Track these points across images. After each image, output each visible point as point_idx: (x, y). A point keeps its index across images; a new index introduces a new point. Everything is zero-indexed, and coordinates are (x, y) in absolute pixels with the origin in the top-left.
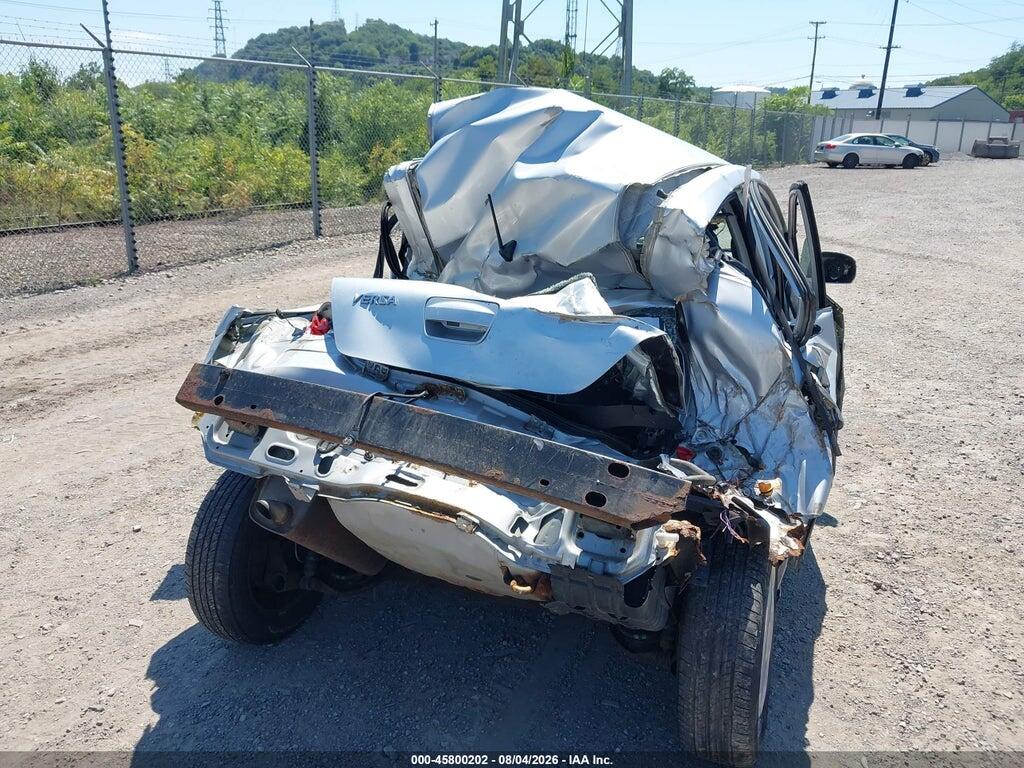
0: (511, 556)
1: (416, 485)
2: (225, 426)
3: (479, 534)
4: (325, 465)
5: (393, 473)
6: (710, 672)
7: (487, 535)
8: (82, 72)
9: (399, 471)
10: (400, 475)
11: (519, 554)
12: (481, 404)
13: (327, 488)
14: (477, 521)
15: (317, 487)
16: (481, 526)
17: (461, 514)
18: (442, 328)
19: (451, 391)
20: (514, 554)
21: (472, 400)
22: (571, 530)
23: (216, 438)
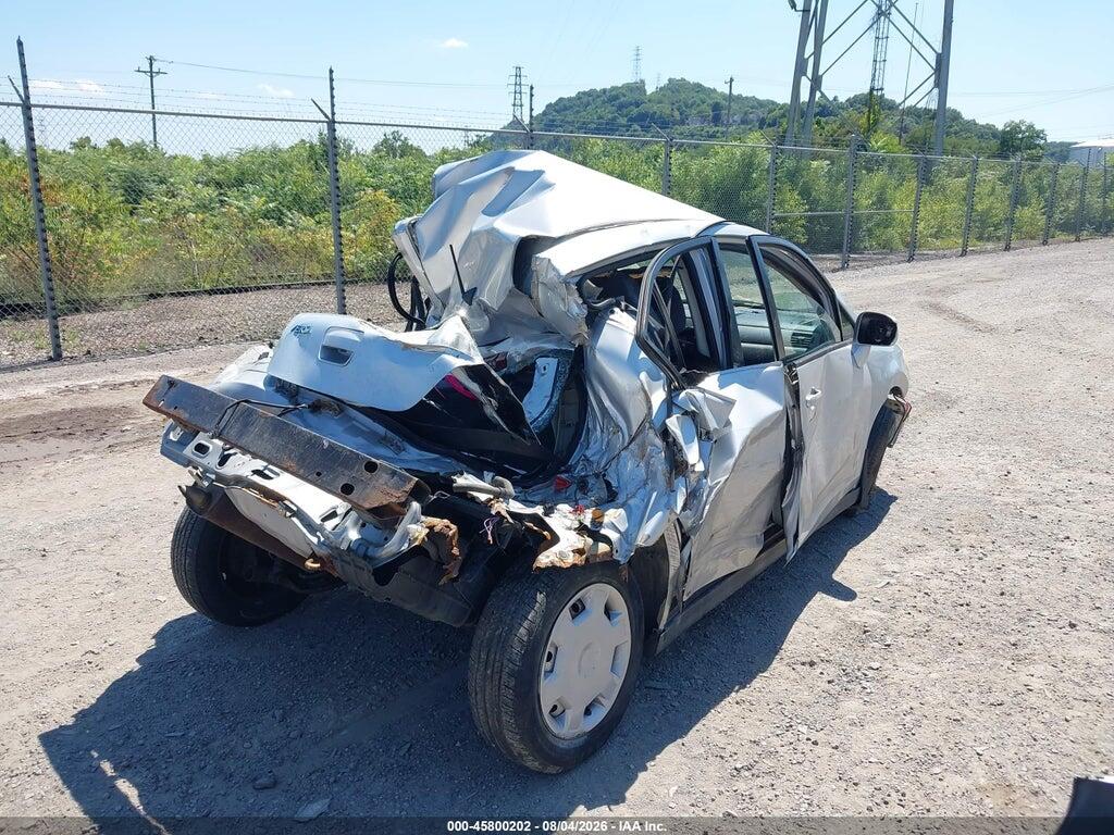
0: (315, 540)
1: (272, 478)
2: (179, 429)
3: (294, 519)
4: (224, 460)
5: (261, 469)
6: (486, 669)
7: (301, 521)
8: (386, 141)
9: (266, 468)
10: (267, 472)
11: (322, 539)
12: (352, 419)
13: (220, 478)
14: (295, 509)
15: (213, 477)
16: (299, 514)
17: (286, 502)
18: (336, 355)
19: (330, 407)
20: (319, 538)
21: (347, 416)
22: (356, 523)
23: (171, 437)
